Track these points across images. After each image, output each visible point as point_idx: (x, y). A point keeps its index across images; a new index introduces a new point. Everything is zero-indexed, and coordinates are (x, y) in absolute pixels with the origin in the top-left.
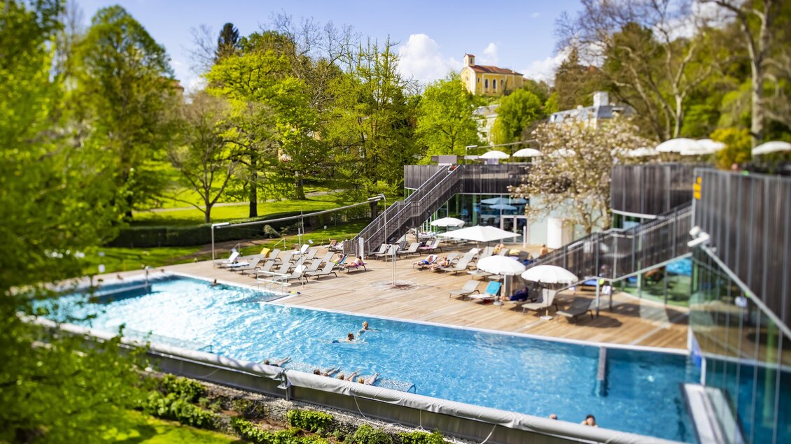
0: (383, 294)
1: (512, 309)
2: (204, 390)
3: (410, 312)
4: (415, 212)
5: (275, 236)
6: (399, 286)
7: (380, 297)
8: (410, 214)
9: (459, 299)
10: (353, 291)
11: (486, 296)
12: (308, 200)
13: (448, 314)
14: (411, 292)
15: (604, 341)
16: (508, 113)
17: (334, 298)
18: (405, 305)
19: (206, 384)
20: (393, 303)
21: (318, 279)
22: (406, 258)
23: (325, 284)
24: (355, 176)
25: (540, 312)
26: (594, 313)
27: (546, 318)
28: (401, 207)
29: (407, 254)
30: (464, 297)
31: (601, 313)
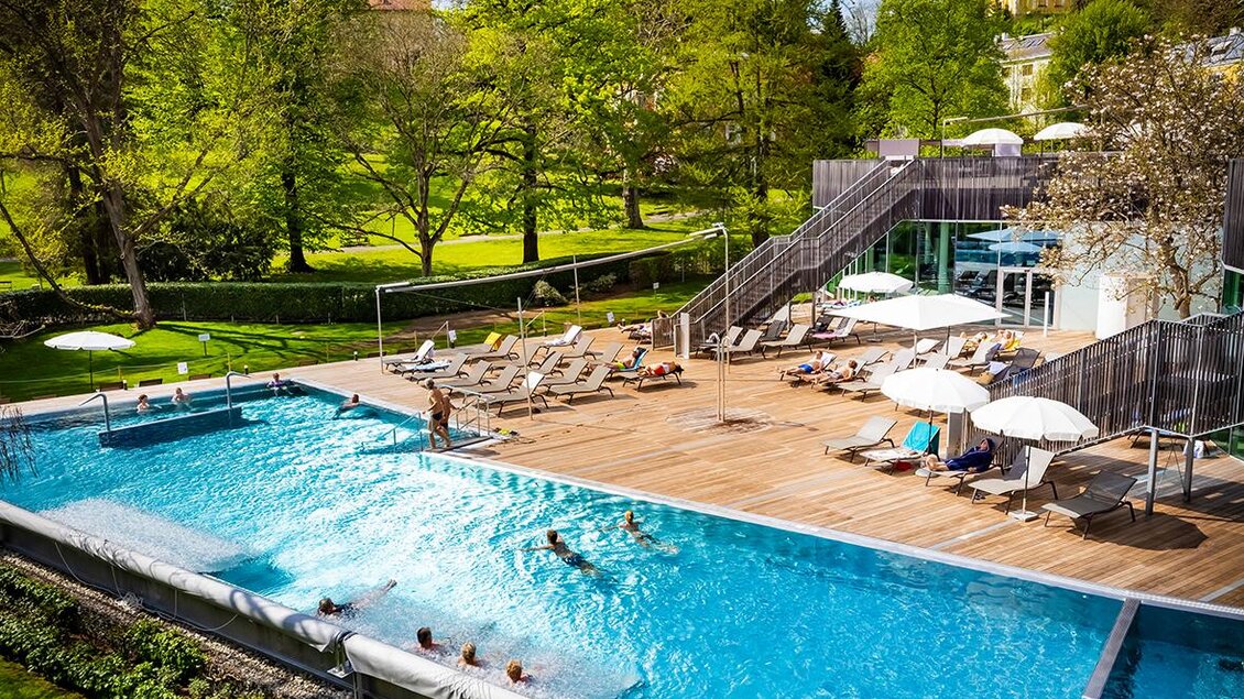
0: (687, 440)
1: (951, 489)
2: (201, 661)
3: (723, 486)
4: (808, 260)
5: (555, 303)
6: (730, 423)
7: (675, 448)
8: (798, 263)
9: (842, 457)
10: (629, 431)
11: (902, 453)
12: (647, 228)
13: (799, 496)
14: (749, 436)
15: (1141, 586)
16: (1077, 48)
17: (581, 447)
18: (720, 468)
19: (215, 646)
20: (697, 464)
21: (569, 402)
22: (778, 356)
23: (583, 413)
24: (720, 182)
25: (1012, 501)
26: (1139, 505)
27: (1022, 515)
28: (781, 247)
29: (780, 348)
30: (853, 456)
31: (1158, 508)
